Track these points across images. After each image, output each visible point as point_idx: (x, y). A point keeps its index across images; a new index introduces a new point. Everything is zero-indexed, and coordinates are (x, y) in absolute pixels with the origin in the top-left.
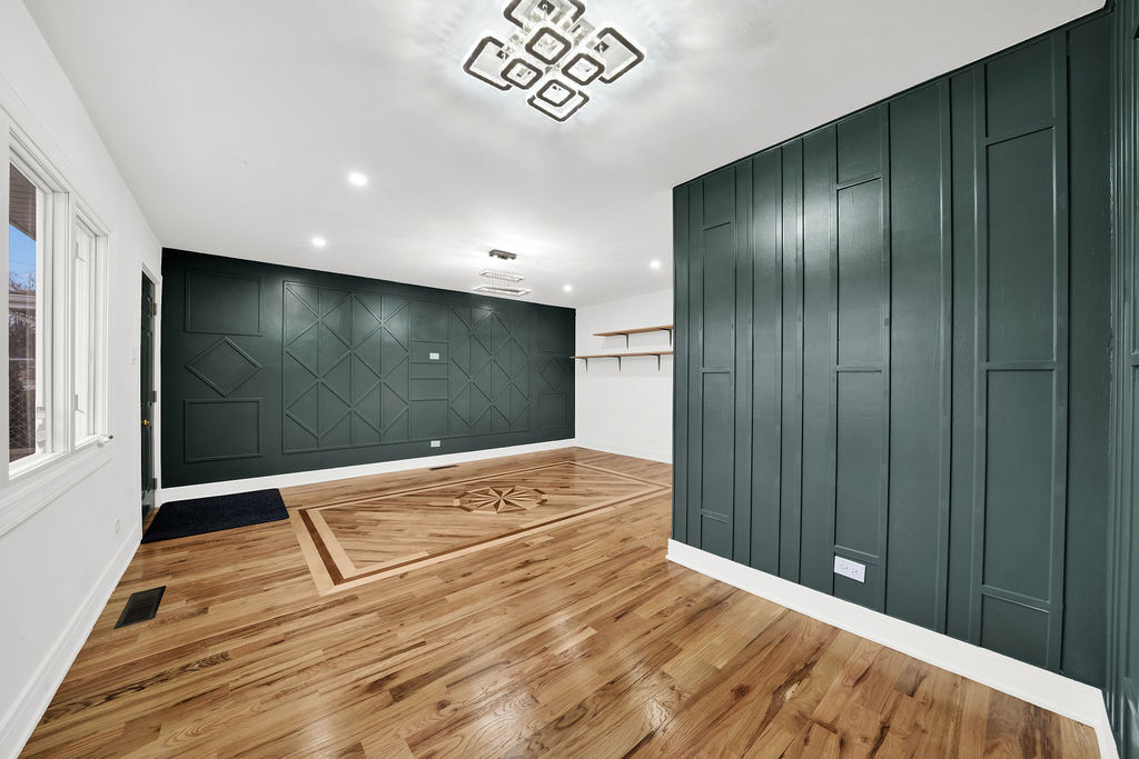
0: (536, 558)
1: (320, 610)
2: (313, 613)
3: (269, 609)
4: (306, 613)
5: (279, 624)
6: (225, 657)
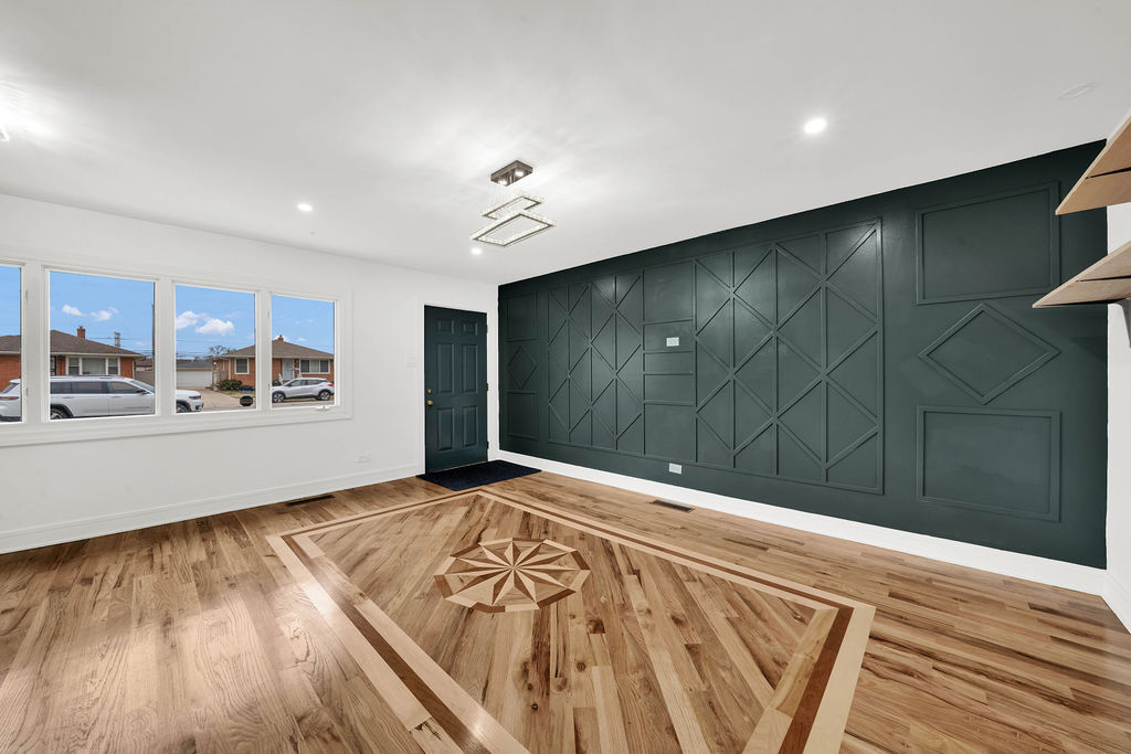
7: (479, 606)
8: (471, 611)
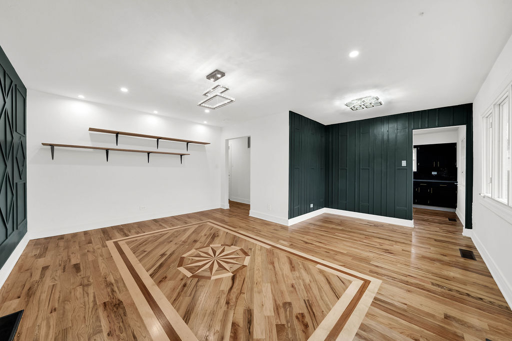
0: (302, 242)
1: (387, 276)
2: (391, 277)
3: (409, 291)
4: (394, 279)
5: (407, 282)
6: (433, 284)
7: (230, 246)
8: (232, 245)
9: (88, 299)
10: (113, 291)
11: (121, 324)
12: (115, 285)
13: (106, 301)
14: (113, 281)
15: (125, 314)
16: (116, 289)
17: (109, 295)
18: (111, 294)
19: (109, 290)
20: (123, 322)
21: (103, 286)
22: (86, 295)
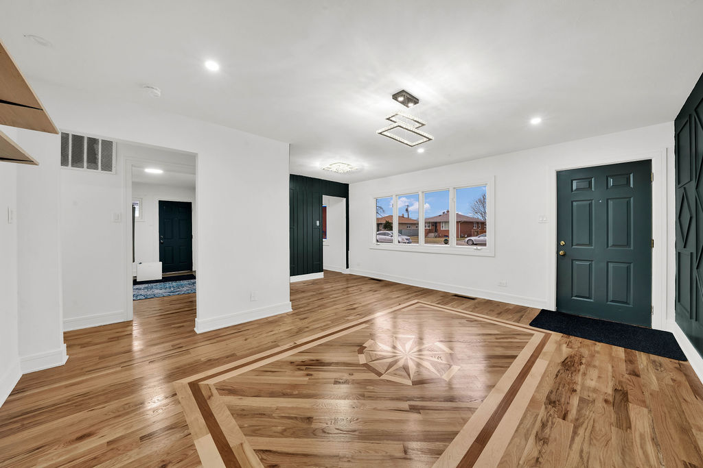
8: (360, 346)
9: (582, 444)
10: (544, 425)
11: (560, 389)
12: (534, 432)
13: (561, 420)
14: (532, 440)
15: (551, 392)
16: (538, 424)
17: (553, 423)
18: (550, 423)
19: (547, 430)
20: (558, 389)
21: (551, 447)
22: (584, 455)
